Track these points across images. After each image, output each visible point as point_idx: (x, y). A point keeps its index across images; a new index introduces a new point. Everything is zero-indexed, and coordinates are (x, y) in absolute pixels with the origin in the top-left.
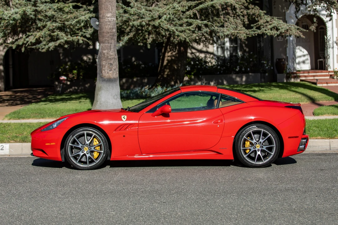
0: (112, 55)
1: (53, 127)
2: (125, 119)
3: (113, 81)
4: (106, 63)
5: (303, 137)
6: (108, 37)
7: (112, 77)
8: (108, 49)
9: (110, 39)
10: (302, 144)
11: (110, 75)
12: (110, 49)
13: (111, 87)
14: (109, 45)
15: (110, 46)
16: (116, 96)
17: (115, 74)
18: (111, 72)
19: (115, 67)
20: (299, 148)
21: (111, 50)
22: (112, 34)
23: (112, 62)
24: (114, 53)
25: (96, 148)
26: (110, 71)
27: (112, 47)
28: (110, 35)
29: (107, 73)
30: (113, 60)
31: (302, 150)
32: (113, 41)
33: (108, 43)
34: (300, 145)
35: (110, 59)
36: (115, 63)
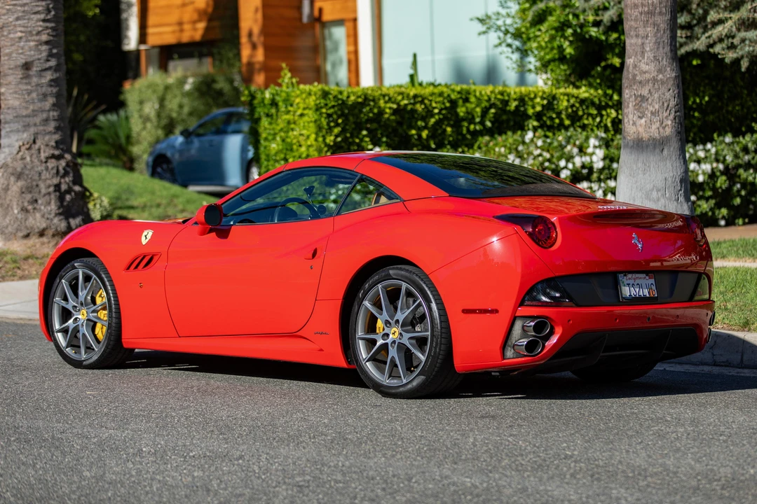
0: (645, 73)
3: (647, 146)
4: (631, 96)
6: (636, 20)
7: (645, 136)
8: (636, 53)
9: (641, 23)
11: (641, 130)
12: (643, 53)
13: (640, 165)
14: (640, 41)
15: (643, 44)
16: (658, 190)
17: (654, 127)
18: (643, 121)
19: (657, 107)
21: (644, 58)
22: (646, 9)
23: (645, 92)
24: (653, 65)
26: (640, 118)
27: (648, 49)
28: (641, 13)
29: (633, 125)
30: (651, 85)
32: (649, 29)
33: (637, 36)
35: (640, 82)
36: (656, 96)
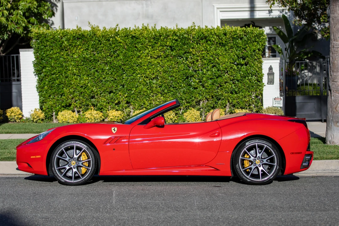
1: (39, 139)
2: (115, 131)
5: (307, 153)
10: (306, 161)
20: (302, 164)
25: (84, 164)
31: (305, 168)
34: (304, 161)
